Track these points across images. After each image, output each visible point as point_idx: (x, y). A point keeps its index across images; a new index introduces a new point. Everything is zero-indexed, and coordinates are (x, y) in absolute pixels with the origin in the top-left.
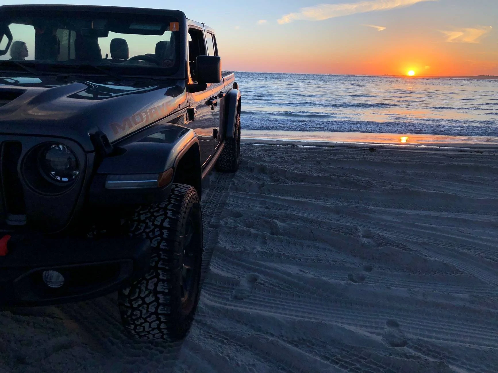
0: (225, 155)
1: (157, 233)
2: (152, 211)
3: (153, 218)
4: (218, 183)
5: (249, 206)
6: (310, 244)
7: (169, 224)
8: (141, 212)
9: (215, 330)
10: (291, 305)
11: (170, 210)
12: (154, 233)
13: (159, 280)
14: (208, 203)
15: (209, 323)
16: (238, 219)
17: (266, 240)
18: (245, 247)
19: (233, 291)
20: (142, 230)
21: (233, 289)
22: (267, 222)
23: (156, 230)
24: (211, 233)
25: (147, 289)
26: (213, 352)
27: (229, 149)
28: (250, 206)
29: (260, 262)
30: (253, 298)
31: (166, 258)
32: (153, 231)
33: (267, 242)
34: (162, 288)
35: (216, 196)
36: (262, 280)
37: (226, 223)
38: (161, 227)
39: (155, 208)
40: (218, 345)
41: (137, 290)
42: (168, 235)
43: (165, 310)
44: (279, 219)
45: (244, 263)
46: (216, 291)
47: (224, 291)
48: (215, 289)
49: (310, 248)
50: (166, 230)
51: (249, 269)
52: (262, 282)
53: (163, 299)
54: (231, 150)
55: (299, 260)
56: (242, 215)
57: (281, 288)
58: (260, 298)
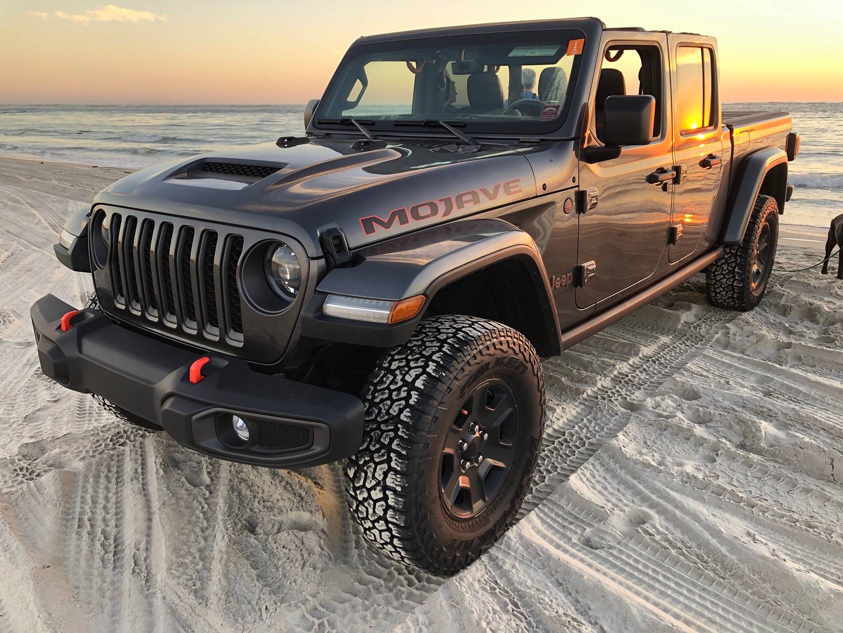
0: (724, 275)
1: (403, 394)
2: (410, 357)
3: (406, 369)
4: (695, 328)
5: (728, 383)
6: (814, 487)
7: (423, 384)
8: (396, 357)
9: (510, 582)
10: (685, 592)
11: (434, 361)
12: (399, 394)
13: (390, 469)
14: (651, 362)
15: (507, 567)
16: (686, 404)
17: (717, 455)
18: (664, 458)
19: (588, 529)
20: (385, 386)
21: (590, 525)
22: (741, 421)
23: (405, 388)
24: (617, 416)
25: (374, 477)
26: (475, 616)
27: (734, 265)
28: (731, 382)
29: (671, 492)
30: (615, 552)
31: (405, 437)
32: (398, 389)
33: (717, 460)
34: (393, 482)
35: (676, 353)
36: (654, 526)
37: (658, 405)
38: (411, 386)
39: (416, 354)
40: (493, 609)
41: (363, 475)
42: (416, 400)
43: (396, 519)
44: (777, 420)
45: (641, 487)
46: (559, 520)
47: (571, 523)
48: (558, 515)
49: (808, 495)
50: (417, 393)
51: (645, 499)
52: (652, 531)
53: (393, 500)
54: (737, 268)
55: (760, 514)
56: (700, 397)
57: (683, 555)
58: (629, 556)
